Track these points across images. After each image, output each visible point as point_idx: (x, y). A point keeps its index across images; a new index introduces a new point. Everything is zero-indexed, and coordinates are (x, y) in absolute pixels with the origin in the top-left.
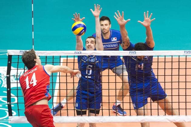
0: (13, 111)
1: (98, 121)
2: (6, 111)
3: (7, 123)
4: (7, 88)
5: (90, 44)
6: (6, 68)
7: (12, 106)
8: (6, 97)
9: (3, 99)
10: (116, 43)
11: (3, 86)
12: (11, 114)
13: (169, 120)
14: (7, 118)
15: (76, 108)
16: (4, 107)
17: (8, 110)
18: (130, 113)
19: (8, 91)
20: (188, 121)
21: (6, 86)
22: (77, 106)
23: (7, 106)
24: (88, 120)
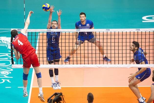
0: (14, 62)
1: (60, 67)
2: (10, 62)
3: (11, 68)
4: (11, 49)
5: (54, 25)
6: (10, 38)
7: (14, 59)
8: (11, 54)
9: (9, 55)
10: (89, 27)
11: (8, 48)
12: (13, 63)
13: (98, 67)
14: (11, 65)
15: (48, 60)
16: (9, 59)
17: (11, 61)
18: (77, 63)
19: (11, 51)
20: (109, 67)
21: (10, 48)
22: (49, 59)
23: (11, 59)
24: (54, 66)
